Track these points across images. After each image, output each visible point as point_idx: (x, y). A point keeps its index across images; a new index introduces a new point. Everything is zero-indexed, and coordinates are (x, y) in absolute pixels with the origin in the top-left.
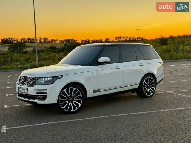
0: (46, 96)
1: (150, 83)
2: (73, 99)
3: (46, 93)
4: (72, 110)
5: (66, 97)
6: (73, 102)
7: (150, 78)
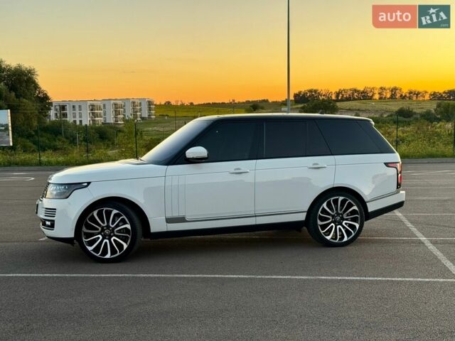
1: (344, 212)
2: (113, 232)
3: (55, 217)
4: (108, 256)
5: (98, 227)
6: (112, 239)
7: (344, 201)
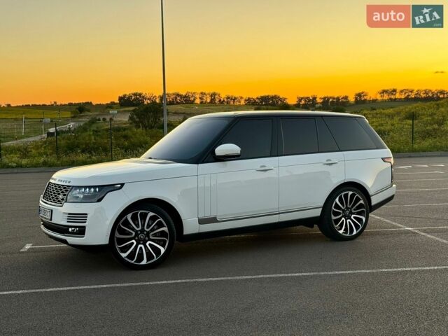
0: (84, 227)
1: (352, 207)
2: (148, 237)
3: (85, 222)
4: (144, 262)
5: (131, 231)
6: (147, 244)
7: (352, 196)
